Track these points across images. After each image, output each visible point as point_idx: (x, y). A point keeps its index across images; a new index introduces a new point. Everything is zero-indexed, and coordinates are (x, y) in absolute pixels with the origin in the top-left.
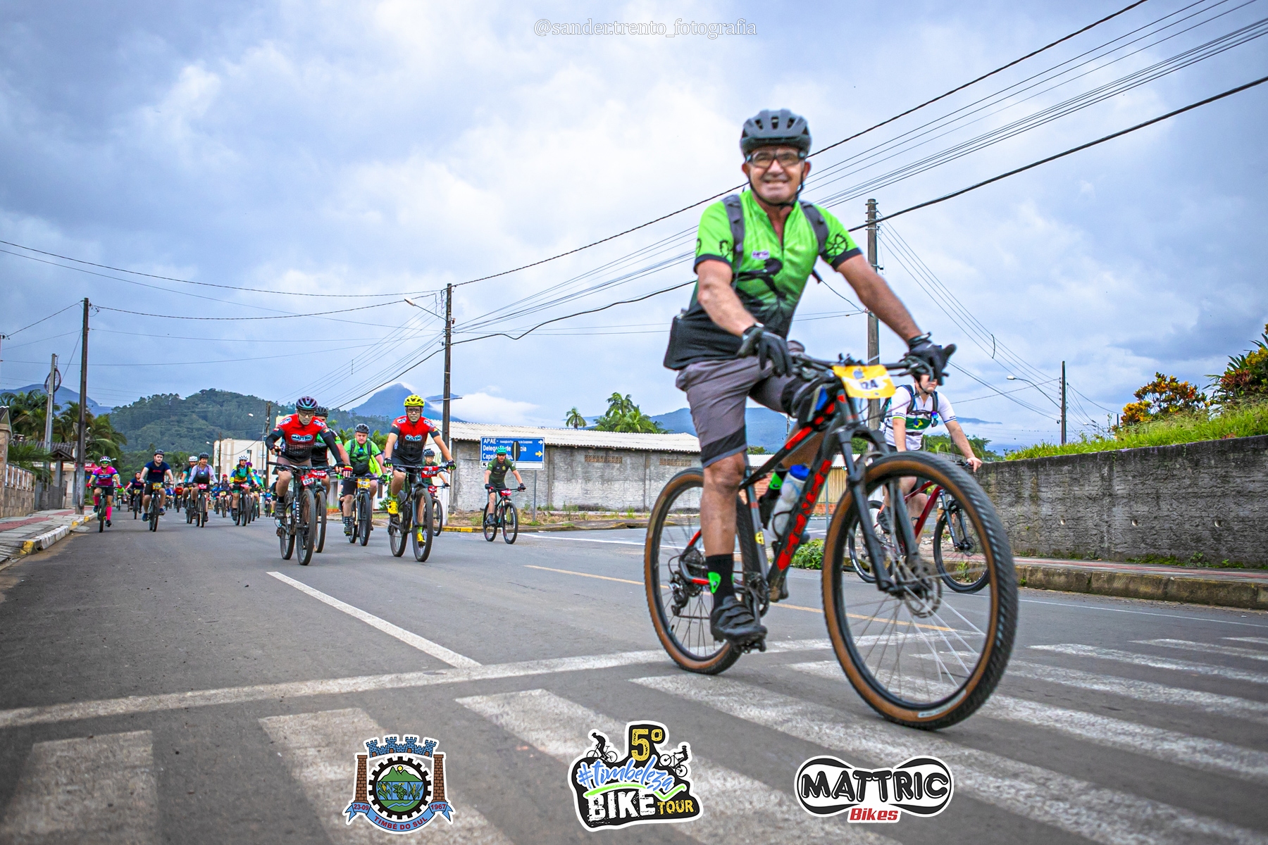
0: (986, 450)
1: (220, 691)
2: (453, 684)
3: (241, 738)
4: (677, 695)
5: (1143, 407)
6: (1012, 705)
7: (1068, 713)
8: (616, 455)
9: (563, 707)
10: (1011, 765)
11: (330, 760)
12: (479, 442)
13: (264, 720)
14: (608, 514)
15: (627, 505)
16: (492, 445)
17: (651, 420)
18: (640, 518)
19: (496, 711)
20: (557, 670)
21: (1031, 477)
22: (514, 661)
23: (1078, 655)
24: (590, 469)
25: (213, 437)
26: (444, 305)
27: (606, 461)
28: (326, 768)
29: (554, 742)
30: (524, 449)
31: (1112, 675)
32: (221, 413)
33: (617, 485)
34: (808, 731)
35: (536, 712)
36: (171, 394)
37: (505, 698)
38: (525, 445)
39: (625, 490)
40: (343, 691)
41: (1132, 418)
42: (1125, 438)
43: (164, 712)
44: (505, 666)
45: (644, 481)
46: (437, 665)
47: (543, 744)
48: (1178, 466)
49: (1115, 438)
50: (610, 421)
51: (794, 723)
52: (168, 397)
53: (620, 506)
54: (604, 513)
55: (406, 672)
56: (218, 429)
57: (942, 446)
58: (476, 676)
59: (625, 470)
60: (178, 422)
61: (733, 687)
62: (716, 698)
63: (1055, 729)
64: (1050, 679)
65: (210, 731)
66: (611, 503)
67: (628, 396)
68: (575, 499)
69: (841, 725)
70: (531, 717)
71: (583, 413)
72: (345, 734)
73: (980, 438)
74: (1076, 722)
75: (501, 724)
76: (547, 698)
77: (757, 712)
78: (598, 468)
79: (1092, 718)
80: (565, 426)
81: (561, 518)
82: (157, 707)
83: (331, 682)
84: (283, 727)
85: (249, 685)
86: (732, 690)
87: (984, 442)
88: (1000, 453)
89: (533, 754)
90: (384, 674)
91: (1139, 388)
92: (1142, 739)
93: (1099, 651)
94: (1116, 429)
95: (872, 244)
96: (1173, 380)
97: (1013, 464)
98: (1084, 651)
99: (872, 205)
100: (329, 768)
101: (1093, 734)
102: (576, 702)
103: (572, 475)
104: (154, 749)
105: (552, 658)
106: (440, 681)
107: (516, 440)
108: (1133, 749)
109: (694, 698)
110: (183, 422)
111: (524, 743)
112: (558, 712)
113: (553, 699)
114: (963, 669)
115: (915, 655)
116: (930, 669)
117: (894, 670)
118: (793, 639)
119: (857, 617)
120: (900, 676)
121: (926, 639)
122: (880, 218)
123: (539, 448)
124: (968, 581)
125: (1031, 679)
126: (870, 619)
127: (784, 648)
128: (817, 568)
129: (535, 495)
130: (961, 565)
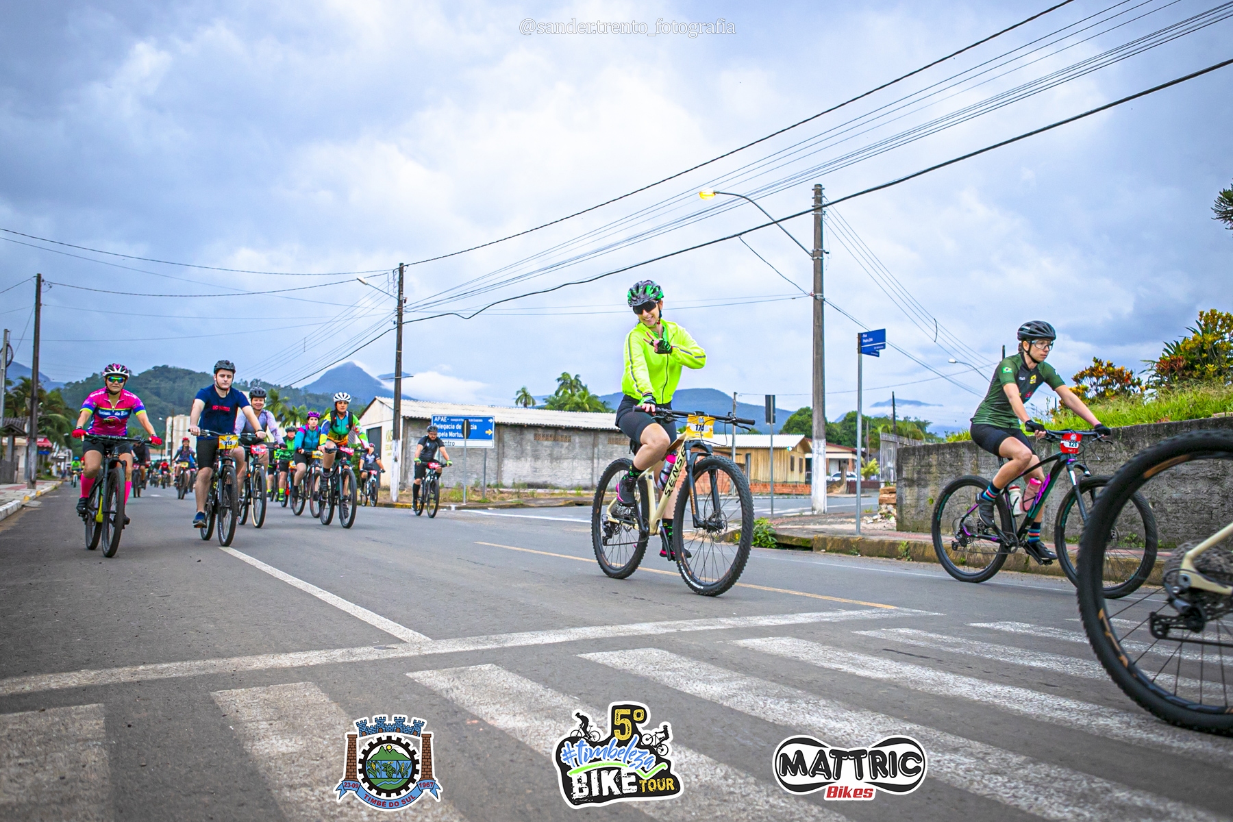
0: (928, 432)
1: (172, 665)
2: (404, 658)
3: (193, 711)
4: (624, 670)
5: (1081, 391)
6: (952, 682)
7: (1007, 689)
8: (565, 434)
9: (512, 681)
10: (950, 739)
11: (282, 733)
12: (429, 420)
13: (217, 693)
14: (557, 491)
15: (575, 483)
16: (443, 423)
17: (599, 400)
18: (588, 496)
19: (446, 685)
20: (505, 645)
21: (971, 458)
22: (465, 636)
23: (1016, 633)
24: (539, 447)
25: (166, 413)
26: (396, 284)
27: (555, 440)
28: (278, 741)
29: (503, 715)
30: (474, 427)
31: (1049, 652)
32: (172, 390)
33: (565, 464)
34: (752, 706)
35: (486, 686)
37: (455, 672)
38: (475, 423)
39: (574, 469)
40: (295, 665)
42: (1063, 421)
43: (116, 685)
44: (455, 641)
45: (592, 459)
46: (389, 639)
47: (492, 718)
48: (1114, 449)
49: (1053, 421)
50: (560, 400)
51: (739, 698)
53: (568, 484)
54: (552, 491)
55: (357, 646)
56: (170, 406)
57: (884, 427)
58: (427, 651)
59: (574, 448)
61: (679, 662)
62: (663, 673)
63: (994, 705)
64: (989, 656)
65: (162, 704)
66: (559, 480)
67: (577, 376)
68: (525, 477)
69: (786, 700)
70: (481, 691)
71: (532, 393)
72: (296, 707)
73: (922, 420)
74: (1014, 698)
75: (452, 698)
76: (496, 672)
77: (703, 687)
78: (546, 447)
79: (1029, 694)
80: (514, 404)
81: (510, 496)
82: (110, 681)
83: (282, 656)
84: (235, 701)
85: (201, 659)
86: (679, 665)
87: (925, 424)
88: (942, 435)
89: (483, 728)
90: (336, 648)
91: (1077, 372)
92: (1078, 714)
93: (1036, 628)
94: (1054, 412)
95: (818, 228)
96: (1110, 365)
97: (954, 446)
98: (1022, 628)
99: (818, 190)
100: (281, 742)
101: (1031, 710)
102: (525, 676)
103: (522, 453)
104: (106, 722)
105: (502, 633)
106: (391, 656)
107: (467, 419)
108: (1070, 724)
109: (641, 673)
111: (474, 717)
112: (507, 686)
113: (502, 674)
114: (904, 645)
115: (857, 632)
116: (872, 646)
117: (837, 646)
118: (738, 616)
119: (801, 594)
120: (843, 652)
121: (869, 617)
122: (826, 203)
123: (489, 426)
124: (909, 560)
125: (971, 656)
126: (814, 596)
127: (730, 624)
128: (762, 547)
129: (485, 473)
130: (903, 544)
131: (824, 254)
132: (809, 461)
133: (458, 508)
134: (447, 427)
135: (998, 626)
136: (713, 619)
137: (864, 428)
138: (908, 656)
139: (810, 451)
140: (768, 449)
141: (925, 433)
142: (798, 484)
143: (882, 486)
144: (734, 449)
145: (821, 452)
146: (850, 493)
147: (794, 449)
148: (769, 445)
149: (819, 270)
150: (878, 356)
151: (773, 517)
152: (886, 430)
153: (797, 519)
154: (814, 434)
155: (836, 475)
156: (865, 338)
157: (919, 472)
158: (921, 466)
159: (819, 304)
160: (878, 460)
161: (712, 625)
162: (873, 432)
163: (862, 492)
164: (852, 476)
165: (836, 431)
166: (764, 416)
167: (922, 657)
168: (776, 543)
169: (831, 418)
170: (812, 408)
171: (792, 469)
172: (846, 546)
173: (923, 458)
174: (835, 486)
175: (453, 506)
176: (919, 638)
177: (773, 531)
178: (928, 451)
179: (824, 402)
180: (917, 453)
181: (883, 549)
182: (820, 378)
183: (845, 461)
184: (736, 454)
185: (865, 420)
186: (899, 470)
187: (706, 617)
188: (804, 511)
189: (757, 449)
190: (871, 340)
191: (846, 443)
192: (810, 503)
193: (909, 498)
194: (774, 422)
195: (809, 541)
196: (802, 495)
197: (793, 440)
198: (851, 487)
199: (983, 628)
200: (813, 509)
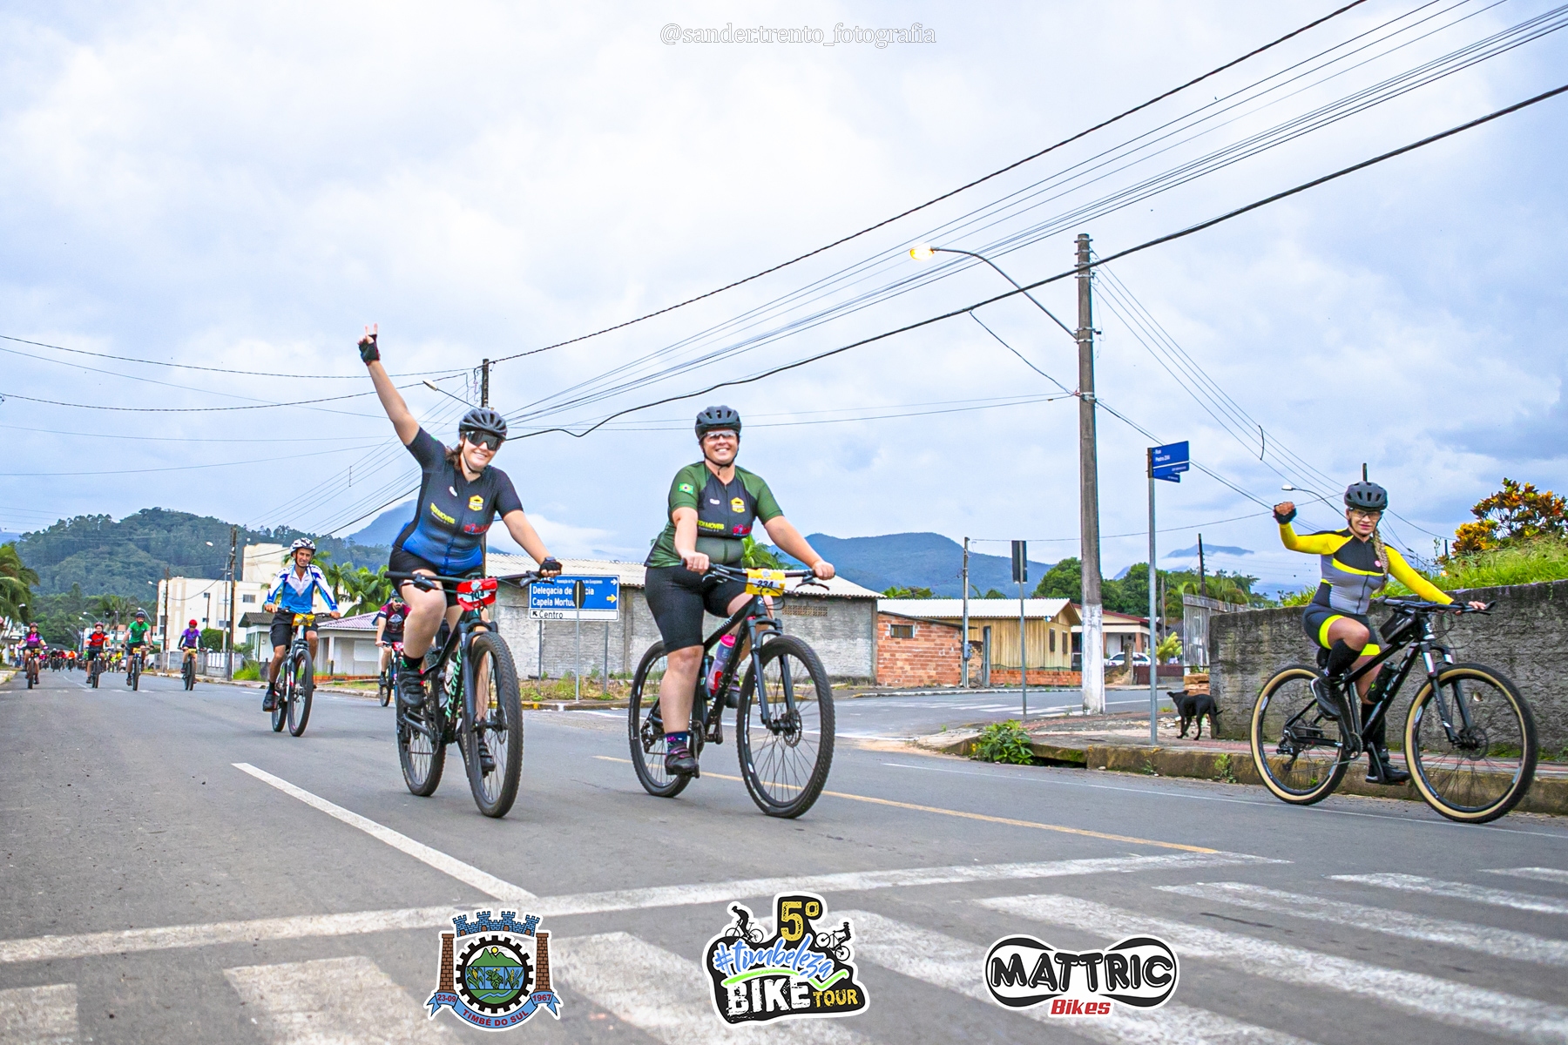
0: (1253, 592)
1: (170, 929)
3: (200, 996)
5: (1485, 529)
6: (1309, 963)
9: (655, 958)
11: (326, 1030)
13: (232, 972)
20: (642, 905)
23: (1403, 891)
25: (157, 575)
26: (479, 389)
30: (591, 592)
31: (1454, 918)
32: (167, 542)
35: (617, 964)
36: (100, 516)
37: (572, 944)
38: (592, 586)
41: (1469, 544)
42: (1460, 574)
43: (93, 958)
44: (571, 898)
46: (471, 895)
47: (626, 1011)
48: (1541, 614)
49: (1444, 573)
52: (97, 519)
55: (431, 906)
56: (163, 564)
57: (1187, 587)
60: (110, 554)
62: (874, 947)
64: (1364, 925)
70: (609, 971)
72: (345, 993)
73: (1244, 575)
74: (1407, 988)
77: (934, 968)
82: (83, 951)
84: (259, 982)
85: (209, 921)
86: (897, 936)
87: (1250, 581)
88: (1274, 597)
89: (614, 1025)
90: (400, 908)
91: (1478, 501)
93: (1434, 883)
94: (1445, 560)
95: (1085, 298)
96: (1529, 489)
98: (1412, 884)
99: (1084, 243)
101: (1435, 1007)
104: (80, 1010)
105: (637, 888)
107: (579, 579)
110: (117, 553)
111: (600, 1009)
112: (647, 965)
113: (639, 947)
114: (1231, 907)
115: (1160, 888)
116: (1183, 908)
117: (1131, 908)
118: (981, 864)
119: (1074, 831)
120: (1142, 917)
121: (1177, 865)
122: (1095, 261)
123: (612, 590)
124: (1231, 782)
125: (1337, 926)
126: (1093, 834)
127: (969, 875)
128: (1011, 763)
129: (606, 656)
130: (1221, 759)
131: (1094, 334)
132: (1077, 638)
133: (568, 708)
134: (552, 591)
135: (1374, 880)
136: (946, 869)
137: (1158, 589)
138: (1239, 924)
139: (1079, 623)
140: (1017, 619)
141: (1249, 594)
142: (1061, 670)
143: (1187, 672)
144: (967, 620)
145: (1094, 624)
146: (1138, 684)
147: (1054, 619)
148: (1018, 614)
149: (1087, 357)
150: (1178, 481)
151: (1027, 719)
152: (1189, 589)
153: (1062, 722)
154: (1085, 597)
155: (1116, 658)
156: (1159, 456)
157: (1243, 652)
158: (1247, 642)
159: (1088, 407)
160: (1180, 634)
161: (943, 877)
162: (1170, 594)
163: (1158, 682)
164: (1142, 658)
165: (1116, 593)
166: (1011, 573)
167: (1260, 925)
168: (1032, 758)
169: (1107, 574)
170: (1079, 558)
171: (1052, 649)
172: (1136, 761)
173: (1250, 629)
174: (1116, 673)
175: (561, 706)
176: (1253, 898)
177: (1026, 740)
178: (1256, 621)
179: (1098, 549)
180: (1239, 623)
181: (1191, 765)
182: (1091, 515)
183: (1131, 636)
184: (970, 628)
185: (1160, 575)
186: (1213, 649)
187: (934, 865)
188: (1071, 710)
189: (999, 619)
190: (1168, 457)
191: (1132, 610)
192: (1081, 698)
193: (1228, 689)
194: (1025, 580)
195: (1081, 754)
196: (1067, 686)
197: (1053, 606)
198: (1142, 675)
199: (1351, 883)
200: (1085, 708)
